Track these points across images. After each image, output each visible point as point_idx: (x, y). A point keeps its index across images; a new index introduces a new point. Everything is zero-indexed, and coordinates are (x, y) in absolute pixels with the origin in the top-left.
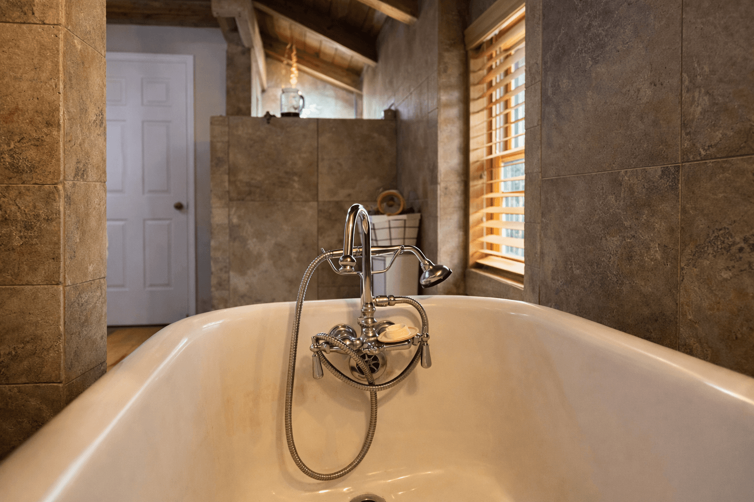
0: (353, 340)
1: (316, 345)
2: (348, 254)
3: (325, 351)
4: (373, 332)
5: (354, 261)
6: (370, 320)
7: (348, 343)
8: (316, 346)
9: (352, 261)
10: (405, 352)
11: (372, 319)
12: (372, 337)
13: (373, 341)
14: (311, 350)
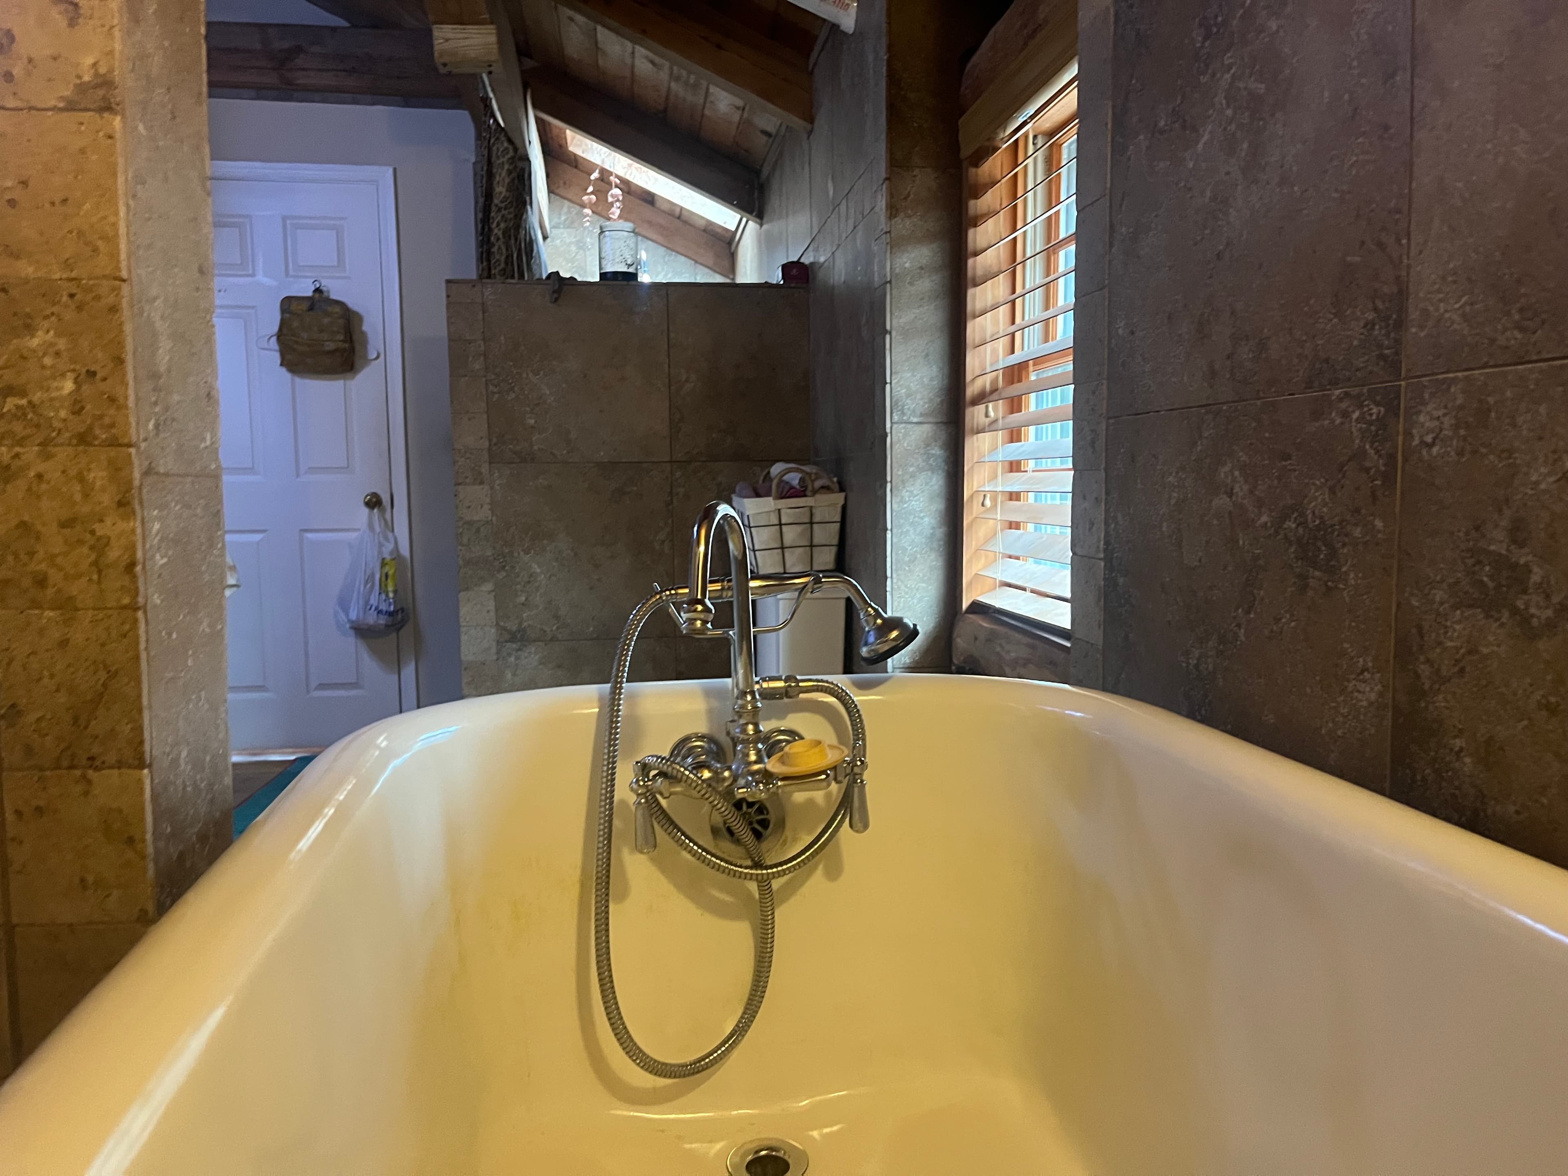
0: (717, 768)
1: (643, 780)
2: (699, 597)
3: (661, 794)
4: (758, 752)
5: (710, 611)
6: (751, 727)
7: (706, 774)
8: (641, 783)
9: (707, 610)
10: (819, 796)
11: (756, 725)
12: (756, 762)
13: (757, 772)
14: (632, 789)
